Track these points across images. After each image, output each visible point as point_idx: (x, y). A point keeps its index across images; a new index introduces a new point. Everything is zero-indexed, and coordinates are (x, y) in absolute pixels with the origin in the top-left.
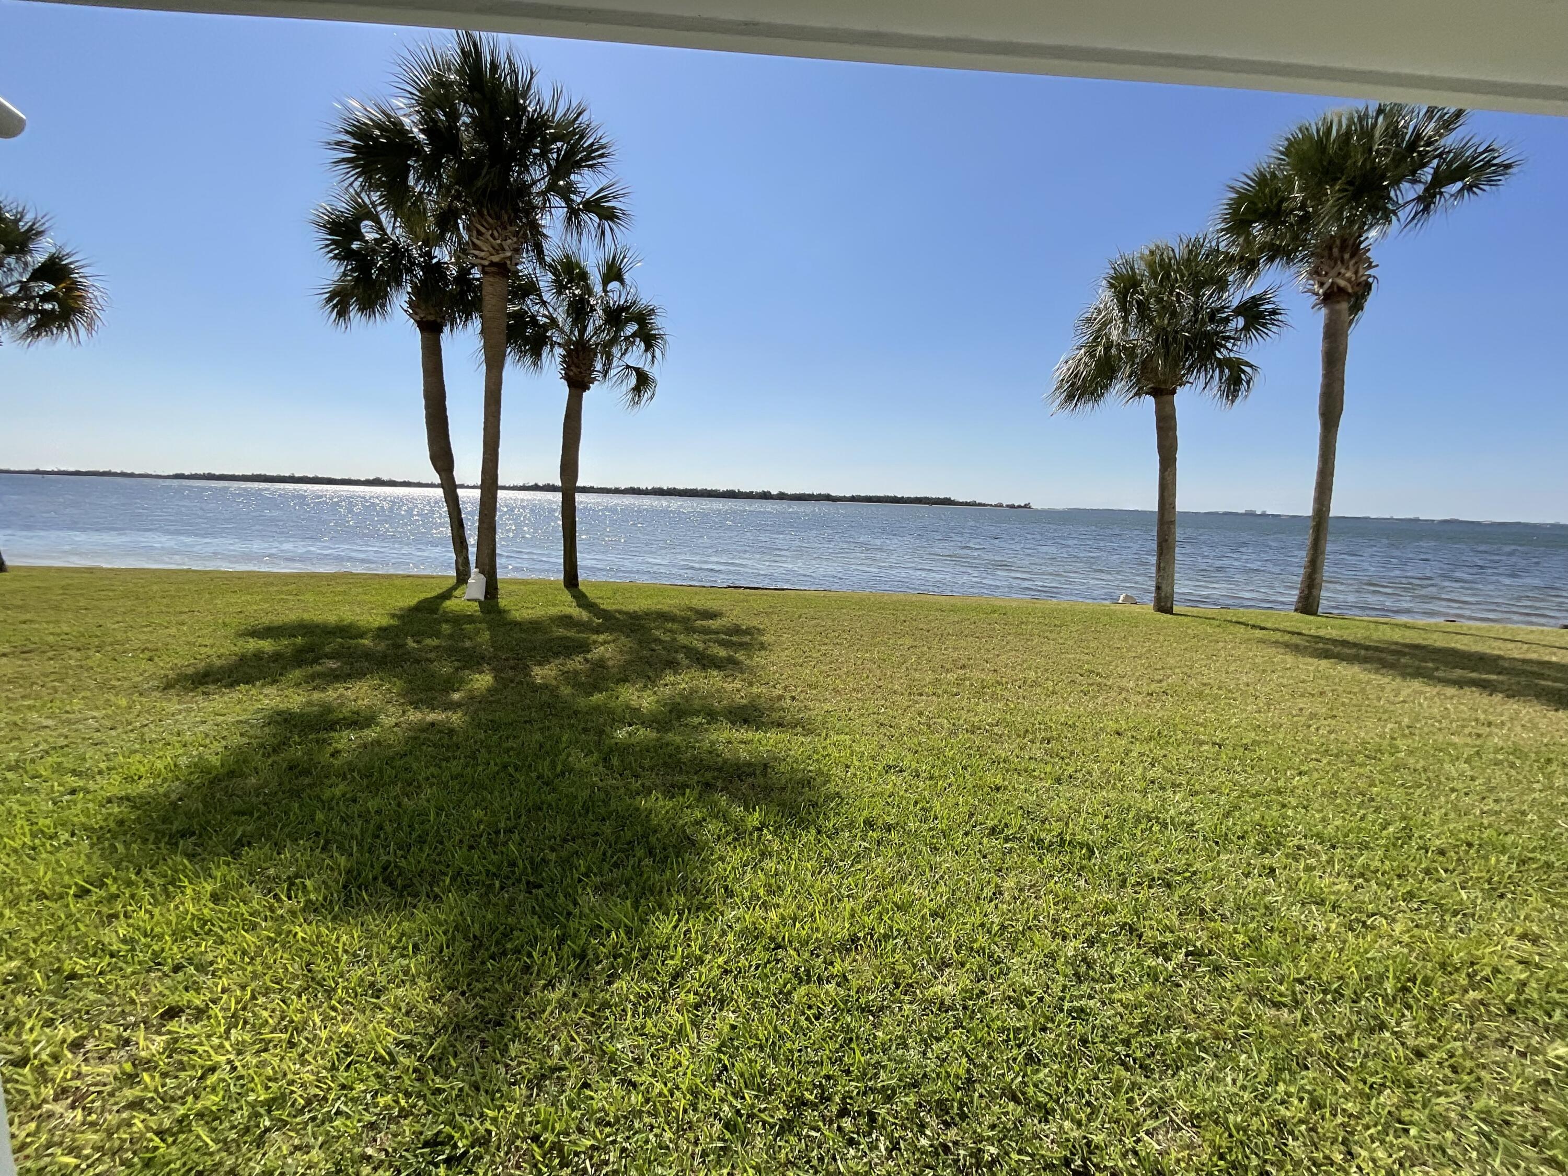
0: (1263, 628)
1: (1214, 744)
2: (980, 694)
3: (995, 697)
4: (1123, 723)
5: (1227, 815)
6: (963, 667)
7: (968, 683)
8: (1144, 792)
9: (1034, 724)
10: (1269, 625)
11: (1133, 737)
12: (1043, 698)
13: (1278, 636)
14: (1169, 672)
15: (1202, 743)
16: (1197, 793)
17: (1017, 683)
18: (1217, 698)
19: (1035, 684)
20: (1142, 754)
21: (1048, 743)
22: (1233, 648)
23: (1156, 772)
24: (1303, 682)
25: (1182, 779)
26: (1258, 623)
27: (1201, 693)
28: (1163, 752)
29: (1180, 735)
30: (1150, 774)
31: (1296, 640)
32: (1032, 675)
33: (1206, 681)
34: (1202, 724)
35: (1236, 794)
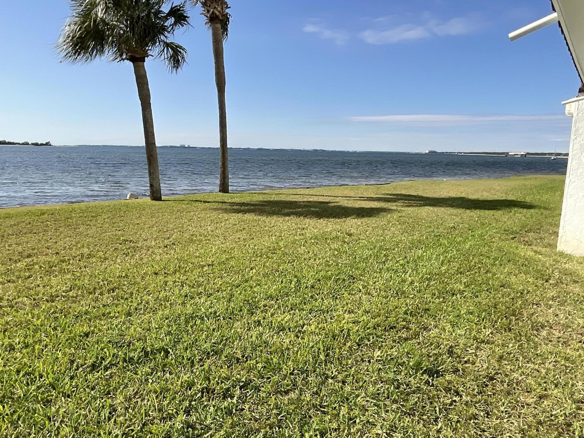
0: (208, 202)
1: (209, 265)
2: (49, 272)
3: (62, 271)
4: (157, 267)
5: (229, 301)
6: (29, 256)
7: (37, 267)
8: (183, 304)
9: (99, 283)
10: (211, 200)
11: (165, 273)
12: (99, 264)
13: (216, 205)
14: (172, 232)
15: (203, 267)
16: (211, 294)
17: (77, 258)
18: (201, 241)
19: (90, 256)
20: (175, 282)
21: (113, 292)
22: (199, 214)
23: (186, 289)
24: (235, 225)
25: (201, 289)
26: (205, 200)
27: (192, 240)
28: (185, 278)
29: (191, 266)
30: (183, 293)
31: (224, 206)
32: (86, 250)
33: (192, 233)
34: (199, 257)
35: (229, 288)
